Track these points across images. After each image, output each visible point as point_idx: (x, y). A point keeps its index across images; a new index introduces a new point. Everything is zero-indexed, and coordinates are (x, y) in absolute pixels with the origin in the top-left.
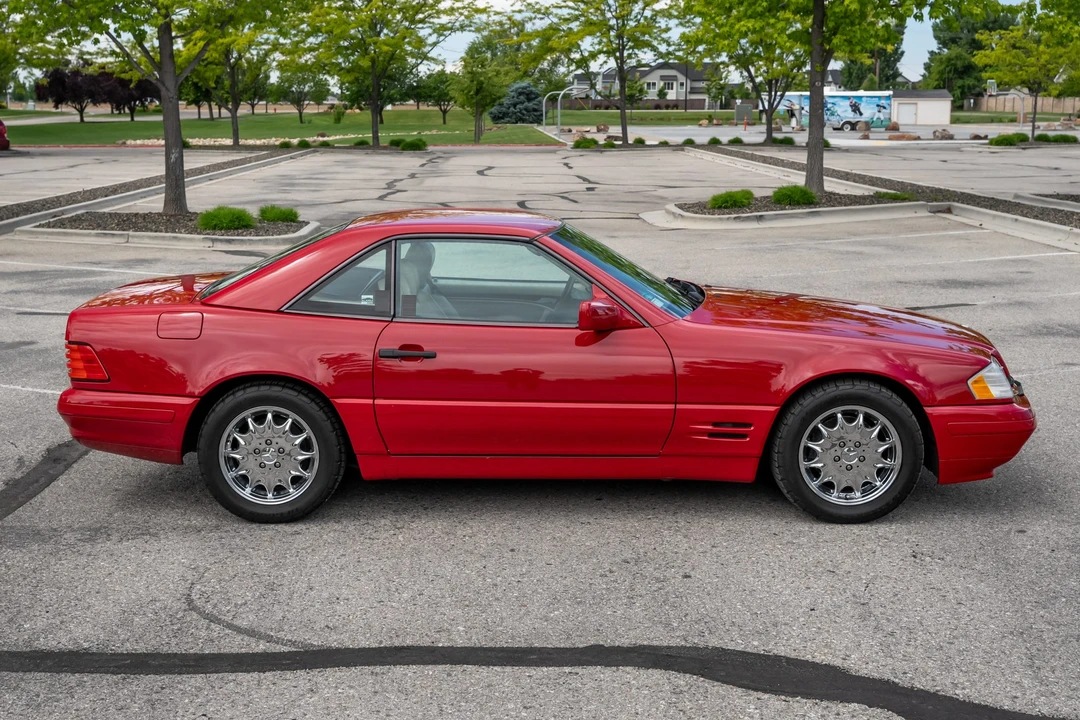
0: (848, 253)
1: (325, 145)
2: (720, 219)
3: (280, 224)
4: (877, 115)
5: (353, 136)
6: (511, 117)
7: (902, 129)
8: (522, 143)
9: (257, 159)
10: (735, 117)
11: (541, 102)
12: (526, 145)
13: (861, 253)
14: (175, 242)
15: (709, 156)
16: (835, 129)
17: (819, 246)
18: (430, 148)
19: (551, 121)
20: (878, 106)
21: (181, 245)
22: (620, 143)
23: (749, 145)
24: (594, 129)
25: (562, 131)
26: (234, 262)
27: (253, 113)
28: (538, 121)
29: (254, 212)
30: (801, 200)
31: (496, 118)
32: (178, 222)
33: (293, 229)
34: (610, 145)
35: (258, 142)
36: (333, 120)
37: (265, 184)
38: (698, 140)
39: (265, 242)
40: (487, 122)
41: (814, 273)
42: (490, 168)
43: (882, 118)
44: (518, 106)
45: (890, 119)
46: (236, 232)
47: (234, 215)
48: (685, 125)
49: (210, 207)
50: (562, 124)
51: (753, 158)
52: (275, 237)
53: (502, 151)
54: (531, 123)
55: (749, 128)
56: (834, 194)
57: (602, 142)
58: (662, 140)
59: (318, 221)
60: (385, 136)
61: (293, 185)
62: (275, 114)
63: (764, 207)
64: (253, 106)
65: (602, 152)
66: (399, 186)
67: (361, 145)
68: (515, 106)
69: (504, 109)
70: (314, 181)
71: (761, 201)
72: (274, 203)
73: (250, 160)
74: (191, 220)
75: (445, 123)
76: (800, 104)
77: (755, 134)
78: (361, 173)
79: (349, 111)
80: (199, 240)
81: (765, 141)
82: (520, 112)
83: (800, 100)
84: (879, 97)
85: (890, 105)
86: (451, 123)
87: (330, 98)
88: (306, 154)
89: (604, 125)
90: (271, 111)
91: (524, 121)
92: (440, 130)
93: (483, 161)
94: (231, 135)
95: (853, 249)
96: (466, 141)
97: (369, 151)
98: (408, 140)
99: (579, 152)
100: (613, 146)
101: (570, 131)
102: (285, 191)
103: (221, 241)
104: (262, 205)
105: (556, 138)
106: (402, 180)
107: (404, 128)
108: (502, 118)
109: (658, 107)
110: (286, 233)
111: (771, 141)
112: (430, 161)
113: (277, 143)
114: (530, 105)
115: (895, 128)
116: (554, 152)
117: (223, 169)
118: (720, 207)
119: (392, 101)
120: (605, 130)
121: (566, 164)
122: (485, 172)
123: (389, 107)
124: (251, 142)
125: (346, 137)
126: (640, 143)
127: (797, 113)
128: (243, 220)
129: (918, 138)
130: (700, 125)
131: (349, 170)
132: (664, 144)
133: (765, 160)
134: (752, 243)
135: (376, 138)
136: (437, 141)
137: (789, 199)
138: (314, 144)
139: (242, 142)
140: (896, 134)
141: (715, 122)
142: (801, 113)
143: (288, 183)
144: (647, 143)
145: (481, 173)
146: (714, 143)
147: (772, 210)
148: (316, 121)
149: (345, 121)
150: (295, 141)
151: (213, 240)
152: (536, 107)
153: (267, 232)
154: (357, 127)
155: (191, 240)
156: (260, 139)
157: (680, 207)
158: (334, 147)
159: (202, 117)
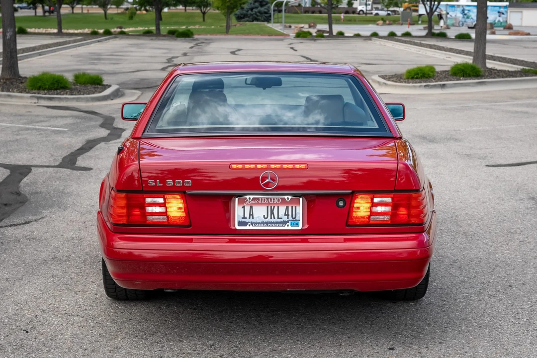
0: (517, 112)
1: (123, 33)
2: (414, 86)
3: (89, 87)
4: (498, 19)
5: (141, 29)
6: (249, 17)
7: (514, 28)
8: (258, 34)
9: (75, 41)
10: (401, 20)
11: (269, 7)
12: (262, 35)
13: (527, 113)
14: (9, 99)
15: (390, 44)
16: (469, 28)
17: (493, 107)
18: (196, 37)
19: (276, 20)
20: (499, 12)
21: (14, 101)
22: (327, 34)
23: (416, 37)
24: (307, 26)
25: (285, 27)
26: (53, 115)
27: (73, 12)
28: (268, 20)
29: (70, 77)
30: (471, 73)
31: (239, 18)
32: (12, 84)
33: (99, 90)
34: (321, 35)
35: (76, 32)
36: (127, 18)
37: (81, 59)
38: (381, 34)
39: (78, 100)
40: (234, 21)
41: (498, 127)
42: (239, 50)
43: (501, 21)
44: (254, 10)
45: (506, 21)
46: (55, 92)
47: (54, 79)
48: (368, 24)
49: (36, 74)
50: (285, 23)
51: (421, 45)
52: (85, 96)
53: (245, 39)
54: (263, 21)
55: (411, 26)
56: (494, 70)
57: (314, 34)
58: (356, 32)
59: (118, 85)
60: (164, 29)
61: (99, 59)
62: (88, 13)
63: (445, 77)
64: (73, 8)
65: (315, 40)
66: (176, 61)
67: (148, 33)
68: (252, 9)
69: (245, 12)
70: (115, 57)
71: (441, 74)
72: (84, 71)
73: (69, 42)
74: (22, 83)
75: (204, 20)
76: (446, 11)
77: (418, 30)
78: (148, 52)
79: (138, 12)
80: (27, 98)
81: (427, 34)
82: (256, 14)
83: (446, 8)
84: (500, 7)
85: (507, 12)
86: (208, 20)
87: (126, 3)
88: (109, 39)
89: (314, 23)
90: (85, 11)
91: (257, 20)
92: (201, 25)
93: (234, 45)
94: (57, 27)
95: (519, 109)
96: (220, 33)
97: (154, 38)
98: (180, 31)
99: (299, 40)
100: (323, 37)
101: (290, 27)
102: (93, 64)
103: (44, 98)
104: (77, 73)
105: (282, 31)
106: (178, 57)
107: (176, 23)
108: (243, 18)
109: (347, 12)
110: (94, 93)
111: (431, 35)
112: (197, 45)
113: (89, 32)
114: (263, 9)
115: (509, 27)
116: (282, 40)
117: (50, 47)
118: (413, 78)
119: (168, 5)
120: (314, 27)
121: (292, 48)
122: (236, 53)
123: (166, 10)
124: (71, 31)
125: (137, 29)
126: (341, 34)
127: (444, 17)
128: (61, 83)
129: (529, 34)
130: (378, 24)
131: (140, 50)
132: (358, 36)
133: (431, 47)
134: (443, 104)
135: (158, 29)
136: (200, 32)
137: (462, 73)
138: (115, 33)
139: (64, 31)
140: (511, 31)
141: (387, 22)
142: (447, 17)
143: (97, 58)
144: (346, 35)
145: (233, 53)
146: (392, 35)
147: (451, 80)
148: (116, 18)
149: (136, 19)
150: (101, 31)
151: (38, 98)
152: (266, 11)
153: (79, 93)
154: (143, 22)
155: (21, 97)
156: (77, 29)
157: (383, 77)
158: (128, 35)
159: (38, 14)
